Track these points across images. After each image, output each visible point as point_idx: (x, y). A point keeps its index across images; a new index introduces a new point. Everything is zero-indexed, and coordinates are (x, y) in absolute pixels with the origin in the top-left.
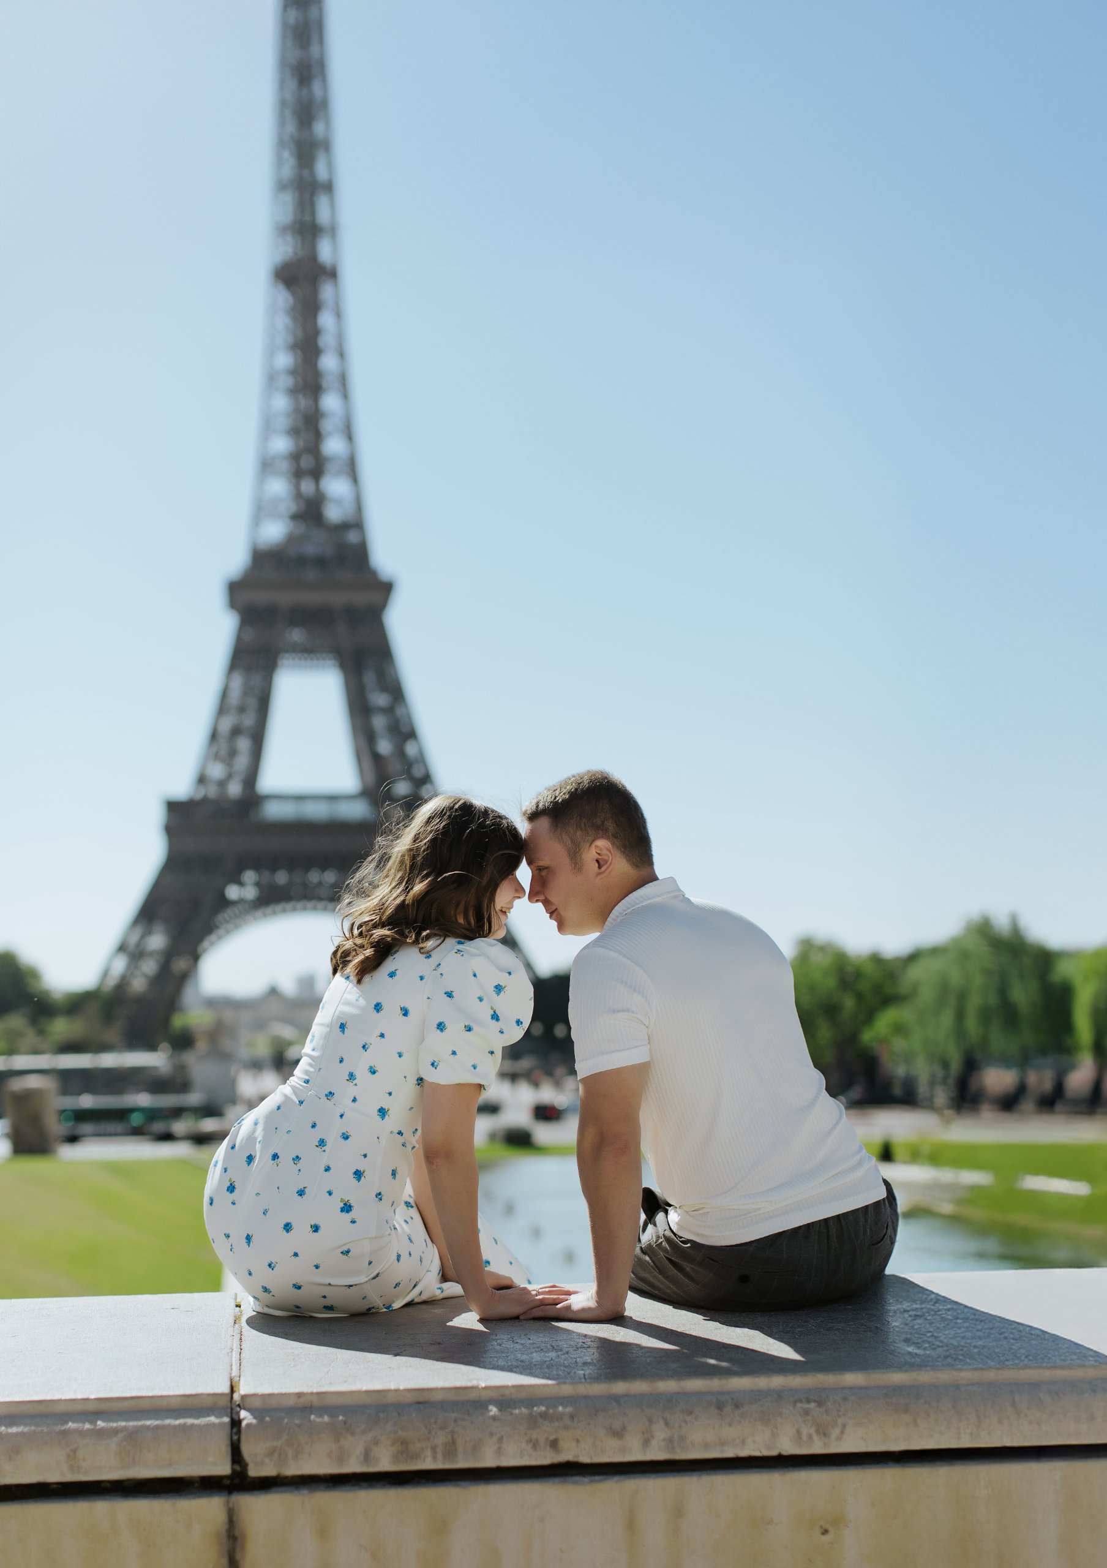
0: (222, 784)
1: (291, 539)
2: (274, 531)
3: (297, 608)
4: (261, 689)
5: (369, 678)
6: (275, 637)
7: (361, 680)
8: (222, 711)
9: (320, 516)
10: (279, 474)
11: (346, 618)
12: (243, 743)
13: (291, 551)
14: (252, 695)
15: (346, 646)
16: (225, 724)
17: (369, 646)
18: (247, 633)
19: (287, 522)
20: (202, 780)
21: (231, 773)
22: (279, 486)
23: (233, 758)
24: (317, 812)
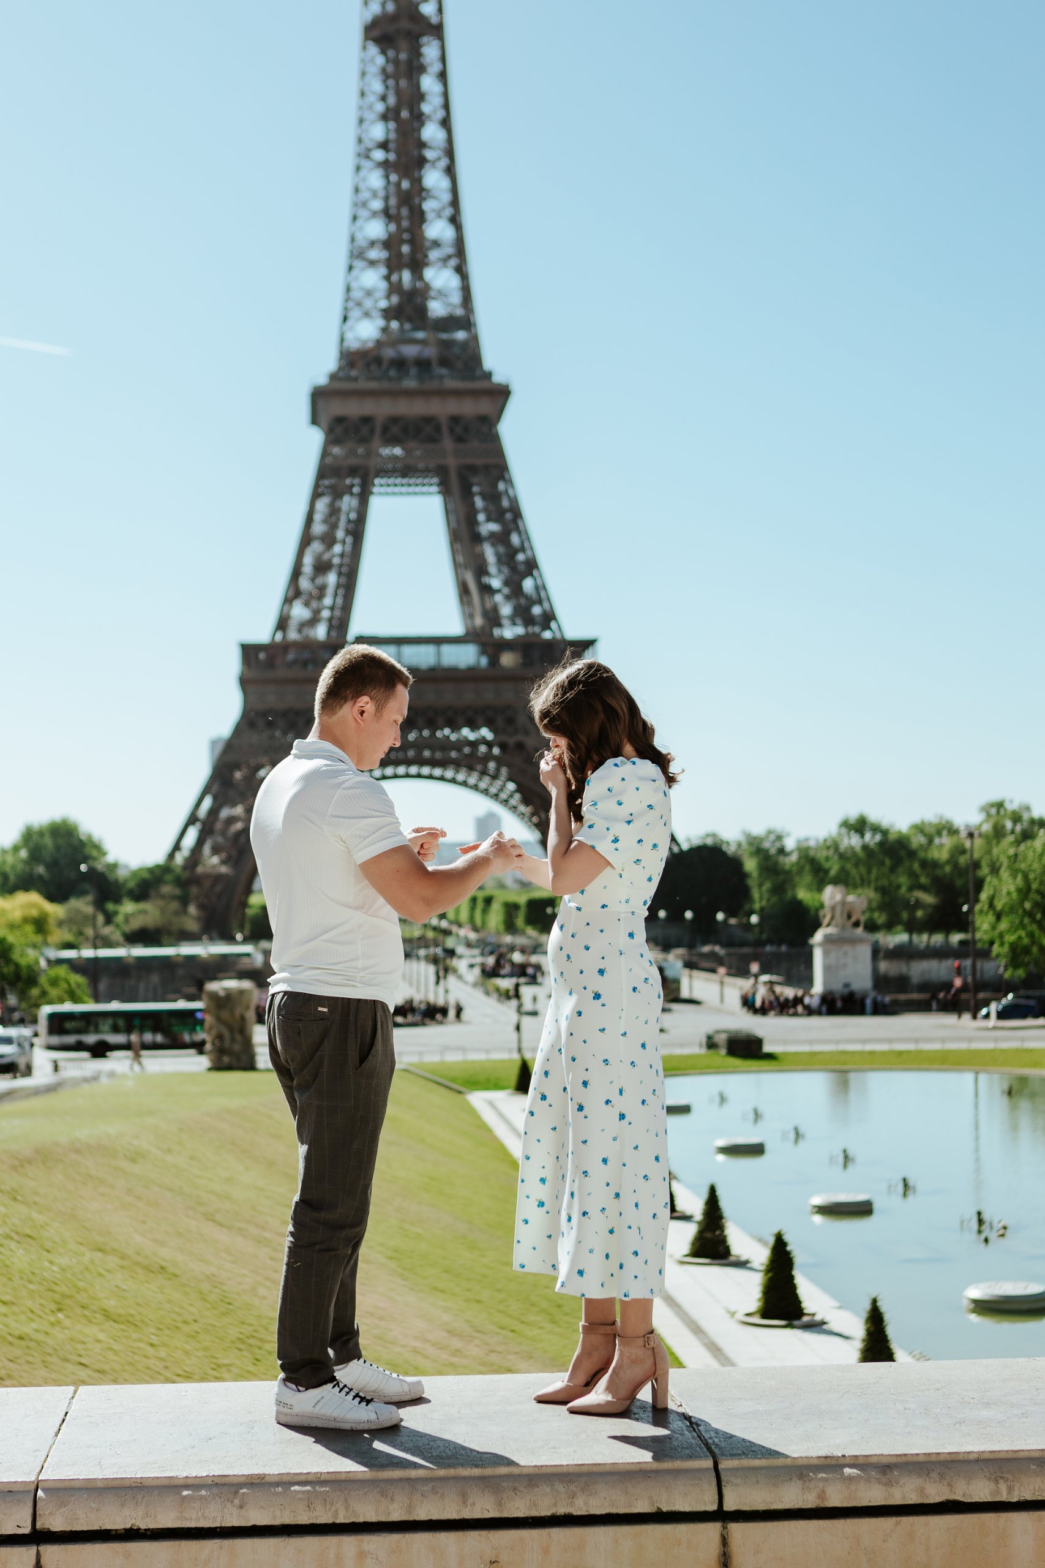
0: (305, 627)
3: (394, 420)
4: (353, 516)
5: (479, 502)
6: (368, 454)
7: (473, 504)
8: (306, 540)
9: (422, 311)
10: (372, 263)
11: (452, 430)
12: (332, 578)
13: (389, 353)
14: (342, 523)
15: (452, 462)
16: (308, 560)
17: (479, 462)
18: (336, 450)
19: (381, 322)
20: (282, 624)
21: (316, 613)
22: (373, 279)
23: (321, 596)
24: (420, 657)
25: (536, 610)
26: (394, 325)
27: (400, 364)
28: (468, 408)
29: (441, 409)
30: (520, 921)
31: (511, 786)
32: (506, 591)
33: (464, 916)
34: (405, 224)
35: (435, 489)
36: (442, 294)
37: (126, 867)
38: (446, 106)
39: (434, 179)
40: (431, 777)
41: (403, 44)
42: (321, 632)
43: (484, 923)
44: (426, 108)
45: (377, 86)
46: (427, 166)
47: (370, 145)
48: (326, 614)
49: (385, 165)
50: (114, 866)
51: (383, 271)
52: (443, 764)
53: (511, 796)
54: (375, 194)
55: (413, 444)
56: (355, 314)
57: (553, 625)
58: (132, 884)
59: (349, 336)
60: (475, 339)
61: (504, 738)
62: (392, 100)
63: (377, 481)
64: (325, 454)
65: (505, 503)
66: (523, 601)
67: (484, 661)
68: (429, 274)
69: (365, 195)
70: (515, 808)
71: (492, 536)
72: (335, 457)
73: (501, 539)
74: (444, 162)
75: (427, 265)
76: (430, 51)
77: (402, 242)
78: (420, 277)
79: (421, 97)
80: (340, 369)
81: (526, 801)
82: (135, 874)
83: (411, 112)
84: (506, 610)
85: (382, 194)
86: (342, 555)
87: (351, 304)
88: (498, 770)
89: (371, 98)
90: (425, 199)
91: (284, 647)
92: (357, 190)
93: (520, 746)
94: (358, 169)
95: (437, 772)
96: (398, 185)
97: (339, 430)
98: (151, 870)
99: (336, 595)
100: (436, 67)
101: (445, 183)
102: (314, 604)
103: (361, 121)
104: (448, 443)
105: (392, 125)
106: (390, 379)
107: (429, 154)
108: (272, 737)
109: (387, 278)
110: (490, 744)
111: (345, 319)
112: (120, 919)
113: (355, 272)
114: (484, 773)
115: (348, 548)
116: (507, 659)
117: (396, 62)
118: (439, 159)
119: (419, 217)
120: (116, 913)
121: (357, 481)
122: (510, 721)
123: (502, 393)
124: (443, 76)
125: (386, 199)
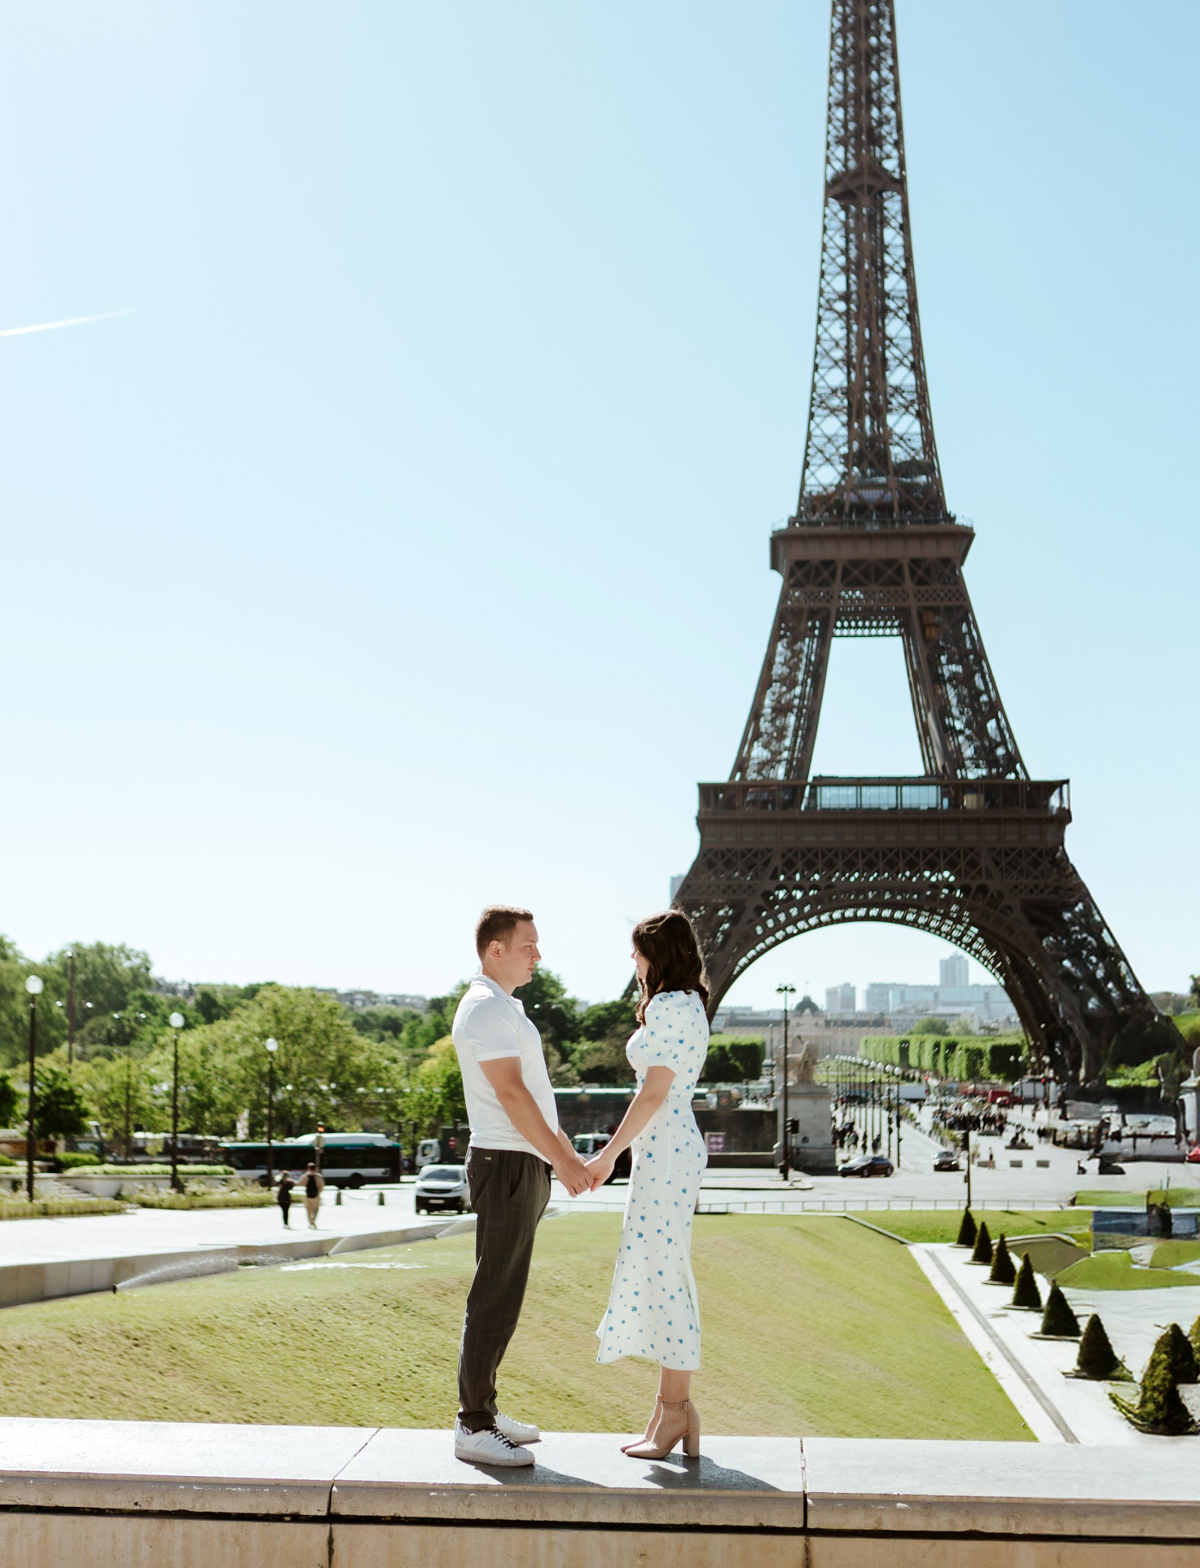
0: (764, 768)
1: (846, 484)
2: (828, 477)
3: (856, 563)
4: (813, 658)
6: (830, 597)
8: (765, 682)
9: (884, 456)
10: (833, 411)
11: (913, 573)
12: (791, 719)
13: (850, 498)
14: (802, 666)
15: (913, 605)
16: (769, 700)
17: (942, 604)
18: (795, 593)
19: (841, 468)
20: (741, 765)
21: (776, 754)
22: (834, 426)
23: (781, 737)
24: (881, 798)
25: (1000, 751)
26: (856, 469)
27: (861, 508)
28: (930, 551)
29: (902, 552)
30: (984, 1069)
31: (975, 930)
32: (968, 732)
33: (927, 1062)
34: (867, 370)
35: (895, 631)
36: (903, 439)
37: (586, 1003)
38: (908, 258)
39: (896, 327)
40: (891, 920)
41: (866, 200)
42: (780, 773)
43: (947, 1070)
44: (888, 259)
45: (839, 241)
46: (891, 315)
47: (834, 296)
48: (785, 755)
49: (847, 316)
50: (573, 1002)
51: (844, 418)
52: (904, 906)
53: (974, 940)
54: (836, 344)
55: (874, 587)
56: (816, 460)
57: (1018, 767)
58: (588, 1022)
59: (810, 481)
60: (938, 483)
61: (967, 881)
62: (853, 253)
63: (839, 624)
64: (784, 596)
65: (968, 645)
66: (987, 743)
67: (946, 802)
68: (891, 420)
69: (827, 345)
70: (977, 951)
71: (955, 675)
72: (797, 599)
73: (964, 681)
74: (906, 312)
75: (890, 410)
76: (892, 205)
77: (865, 389)
78: (884, 424)
79: (884, 249)
80: (800, 514)
81: (990, 947)
82: (592, 1011)
83: (873, 263)
84: (968, 752)
85: (843, 343)
86: (802, 697)
87: (810, 451)
88: (960, 913)
89: (834, 252)
90: (884, 348)
91: (744, 787)
92: (818, 340)
93: (983, 889)
94: (820, 320)
95: (898, 915)
96: (860, 334)
97: (799, 574)
98: (607, 1008)
99: (795, 736)
100: (898, 220)
101: (907, 332)
102: (774, 746)
103: (823, 274)
104: (909, 585)
105: (853, 277)
106: (852, 523)
107: (891, 304)
108: (729, 878)
109: (849, 425)
110: (951, 887)
111: (806, 465)
112: (575, 1057)
113: (817, 419)
114: (946, 916)
115: (808, 689)
116: (969, 801)
117: (858, 216)
118: (901, 308)
119: (880, 366)
120: (573, 1051)
121: (817, 624)
122: (973, 864)
123: (966, 536)
124: (905, 228)
125: (848, 347)
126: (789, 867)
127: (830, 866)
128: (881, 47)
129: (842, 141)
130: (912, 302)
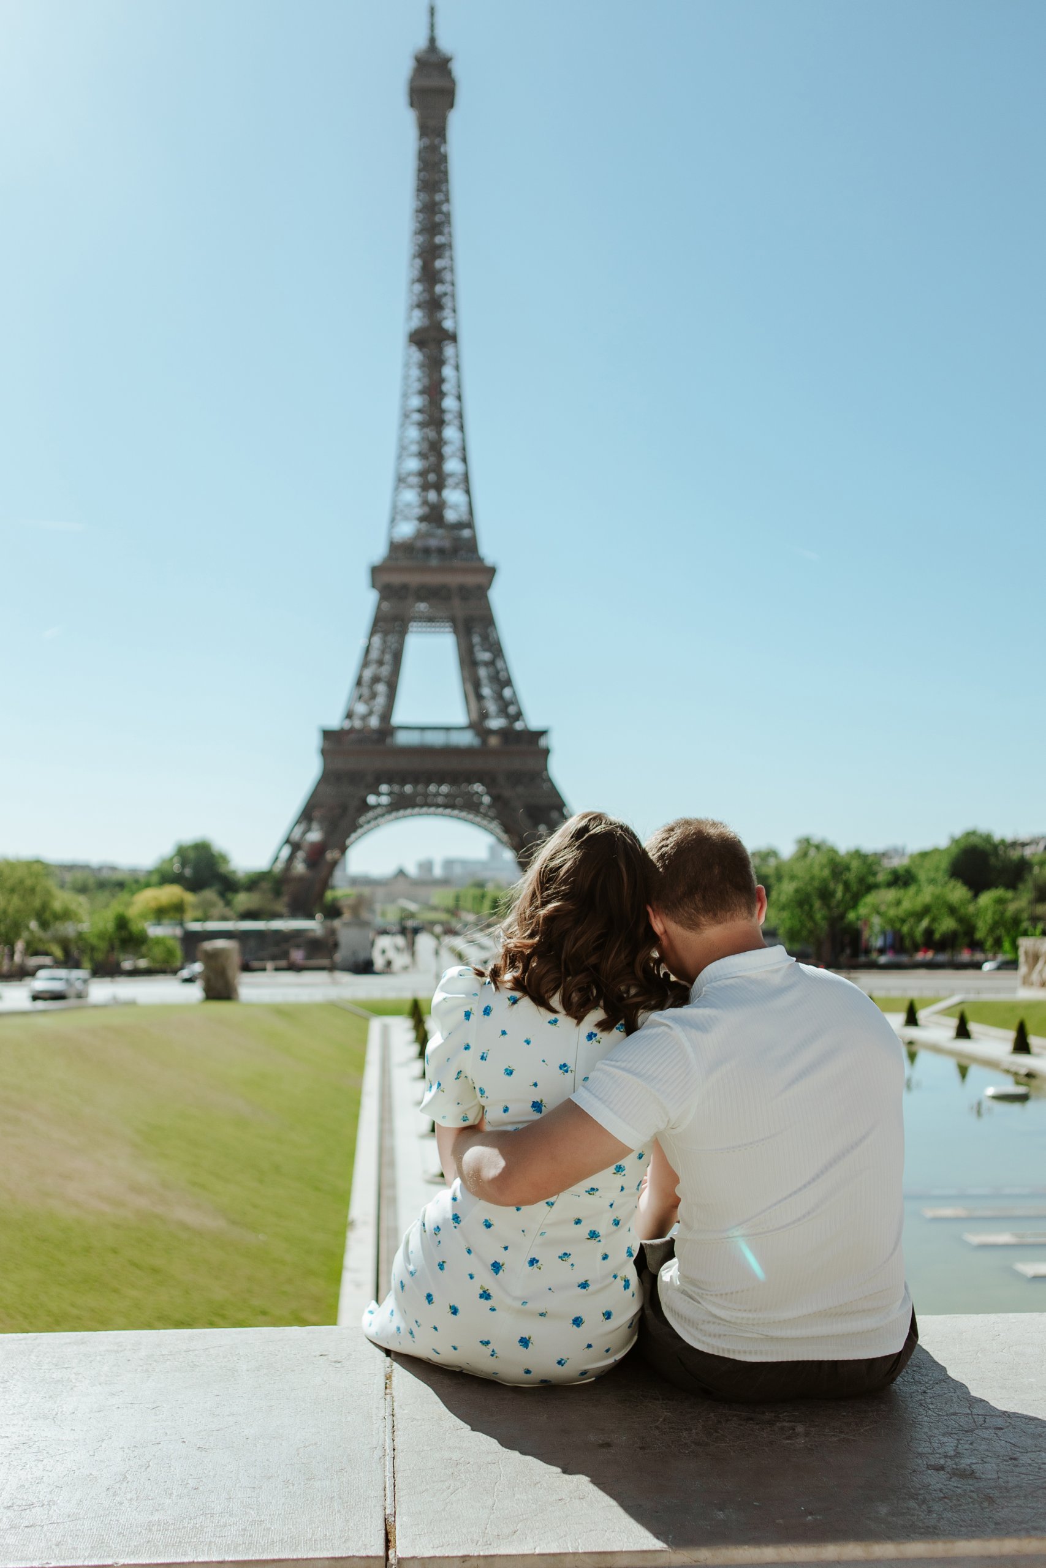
0: (364, 718)
1: (419, 535)
2: (406, 529)
3: (423, 586)
4: (395, 647)
5: (476, 639)
6: (406, 608)
7: (471, 641)
8: (365, 664)
9: (441, 517)
10: (411, 487)
11: (459, 594)
12: (381, 688)
13: (419, 544)
14: (389, 651)
15: (460, 613)
16: (368, 674)
17: (476, 615)
18: (386, 605)
19: (416, 523)
20: (349, 715)
21: (372, 709)
22: (410, 496)
23: (375, 698)
24: (436, 739)
25: (512, 710)
26: (424, 526)
27: (427, 551)
28: (470, 580)
29: (453, 580)
31: (496, 821)
32: (493, 696)
34: (432, 461)
35: (450, 630)
36: (455, 507)
37: (242, 871)
38: (459, 386)
39: (450, 433)
40: (442, 815)
41: (433, 346)
42: (374, 722)
44: (446, 388)
45: (415, 372)
46: (446, 424)
47: (410, 410)
48: (377, 709)
49: (422, 425)
50: (235, 871)
51: (418, 491)
53: (496, 828)
54: (412, 442)
55: (434, 602)
56: (398, 517)
57: (522, 720)
58: (245, 882)
59: (395, 532)
60: (475, 536)
61: (492, 790)
62: (425, 382)
63: (410, 625)
64: (379, 608)
65: (493, 640)
66: (503, 703)
67: (478, 742)
68: (446, 493)
69: (407, 442)
71: (485, 661)
72: (386, 609)
73: (490, 664)
74: (456, 422)
75: (445, 487)
76: (449, 351)
77: (430, 472)
78: (441, 496)
79: (442, 381)
80: (389, 554)
81: (506, 831)
82: (248, 875)
83: (437, 390)
84: (491, 707)
85: (418, 441)
86: (387, 673)
87: (396, 512)
88: (487, 811)
89: (412, 380)
90: (445, 445)
91: (352, 730)
92: (401, 439)
93: (500, 797)
94: (402, 425)
95: (446, 813)
96: (428, 436)
97: (389, 592)
98: (260, 874)
99: (384, 697)
100: (452, 361)
101: (458, 436)
102: (370, 703)
103: (406, 395)
104: (456, 602)
105: (425, 397)
106: (420, 561)
107: (448, 417)
108: (341, 790)
109: (420, 495)
110: (480, 795)
111: (392, 521)
112: (234, 903)
113: (399, 492)
114: (478, 812)
115: (392, 667)
116: (494, 742)
117: (428, 356)
118: (454, 420)
119: (441, 458)
120: (233, 899)
121: (398, 625)
122: (495, 780)
123: (491, 571)
124: (457, 368)
125: (421, 445)
126: (379, 781)
127: (403, 783)
128: (442, 247)
129: (419, 306)
130: (460, 415)
